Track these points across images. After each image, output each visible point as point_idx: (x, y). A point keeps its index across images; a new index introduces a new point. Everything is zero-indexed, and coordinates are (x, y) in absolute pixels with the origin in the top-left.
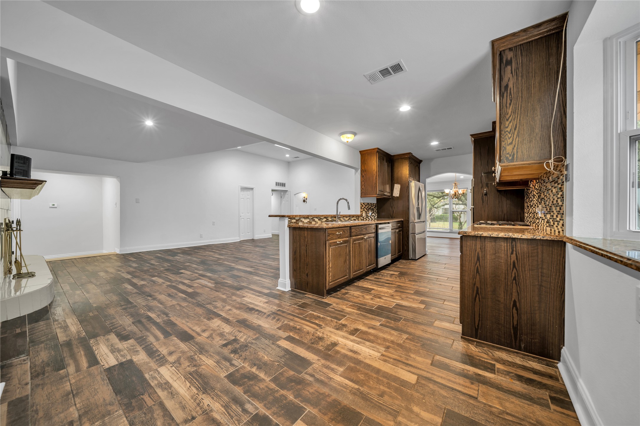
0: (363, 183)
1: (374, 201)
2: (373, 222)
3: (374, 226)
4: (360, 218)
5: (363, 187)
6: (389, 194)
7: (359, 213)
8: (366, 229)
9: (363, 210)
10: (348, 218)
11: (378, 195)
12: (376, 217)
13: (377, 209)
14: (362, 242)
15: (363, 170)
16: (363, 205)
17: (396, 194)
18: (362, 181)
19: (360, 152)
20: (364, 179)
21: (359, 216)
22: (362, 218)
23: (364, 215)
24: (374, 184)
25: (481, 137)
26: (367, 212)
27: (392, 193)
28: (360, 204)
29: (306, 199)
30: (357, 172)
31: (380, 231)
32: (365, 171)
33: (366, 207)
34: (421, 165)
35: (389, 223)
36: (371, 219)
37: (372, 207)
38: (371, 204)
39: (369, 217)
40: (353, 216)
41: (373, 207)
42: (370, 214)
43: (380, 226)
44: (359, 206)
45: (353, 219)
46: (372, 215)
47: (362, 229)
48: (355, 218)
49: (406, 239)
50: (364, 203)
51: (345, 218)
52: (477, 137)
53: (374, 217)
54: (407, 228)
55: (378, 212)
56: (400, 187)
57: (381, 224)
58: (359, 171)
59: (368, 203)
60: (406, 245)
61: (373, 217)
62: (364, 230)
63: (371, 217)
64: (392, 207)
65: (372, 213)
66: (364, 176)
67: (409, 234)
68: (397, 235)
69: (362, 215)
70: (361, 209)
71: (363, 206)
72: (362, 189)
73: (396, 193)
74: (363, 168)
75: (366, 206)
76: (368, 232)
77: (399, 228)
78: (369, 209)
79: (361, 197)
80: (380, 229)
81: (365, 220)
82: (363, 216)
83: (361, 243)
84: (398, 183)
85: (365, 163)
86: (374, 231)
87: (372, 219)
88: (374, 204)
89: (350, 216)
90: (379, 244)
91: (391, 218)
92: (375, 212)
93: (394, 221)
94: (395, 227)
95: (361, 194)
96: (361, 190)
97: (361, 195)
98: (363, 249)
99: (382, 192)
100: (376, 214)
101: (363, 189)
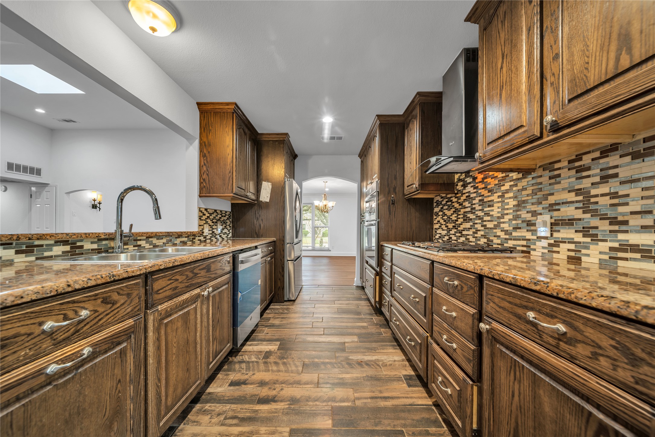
0: (205, 168)
1: (226, 207)
2: (227, 250)
3: (228, 258)
4: (197, 238)
5: (204, 176)
6: (253, 197)
7: (195, 228)
8: (208, 269)
9: (204, 222)
10: (164, 240)
11: (235, 194)
12: (230, 235)
13: (233, 222)
14: (195, 308)
15: (205, 143)
16: (205, 212)
17: (264, 198)
18: (202, 163)
19: (199, 104)
20: (207, 162)
21: (194, 235)
22: (202, 238)
23: (206, 231)
24: (228, 172)
25: (388, 121)
26: (214, 227)
27: (257, 195)
28: (197, 210)
29: (100, 203)
30: (191, 144)
31: (241, 267)
32: (210, 145)
33: (211, 217)
34: (296, 161)
35: (256, 247)
36: (220, 239)
37: (222, 219)
38: (221, 211)
39: (218, 237)
40: (179, 235)
41: (225, 218)
42: (219, 230)
43: (241, 256)
44: (196, 214)
45: (178, 241)
46: (224, 231)
47: (195, 271)
48: (185, 239)
49: (281, 270)
50: (206, 210)
51: (155, 241)
52: (385, 121)
53: (226, 235)
54: (282, 251)
55: (233, 227)
56: (271, 187)
57: (242, 251)
58: (197, 143)
59: (216, 211)
60: (279, 279)
61: (224, 236)
62: (203, 273)
63: (220, 236)
64: (258, 219)
65: (223, 229)
66: (207, 155)
67: (284, 262)
68: (268, 266)
69: (201, 233)
70: (200, 219)
71: (204, 215)
72: (202, 181)
73: (265, 196)
74: (205, 139)
75: (211, 214)
76: (213, 276)
77: (271, 253)
78: (219, 220)
79: (200, 196)
80: (242, 262)
81: (208, 241)
82: (205, 234)
83: (192, 312)
84: (268, 180)
85: (210, 131)
86: (228, 268)
87: (223, 239)
88: (226, 212)
89: (169, 235)
90: (240, 294)
91: (255, 236)
92: (228, 227)
93: (264, 242)
94: (265, 254)
95: (201, 189)
96: (201, 183)
97: (200, 193)
98: (199, 325)
99: (243, 191)
100: (231, 231)
101: (204, 180)
